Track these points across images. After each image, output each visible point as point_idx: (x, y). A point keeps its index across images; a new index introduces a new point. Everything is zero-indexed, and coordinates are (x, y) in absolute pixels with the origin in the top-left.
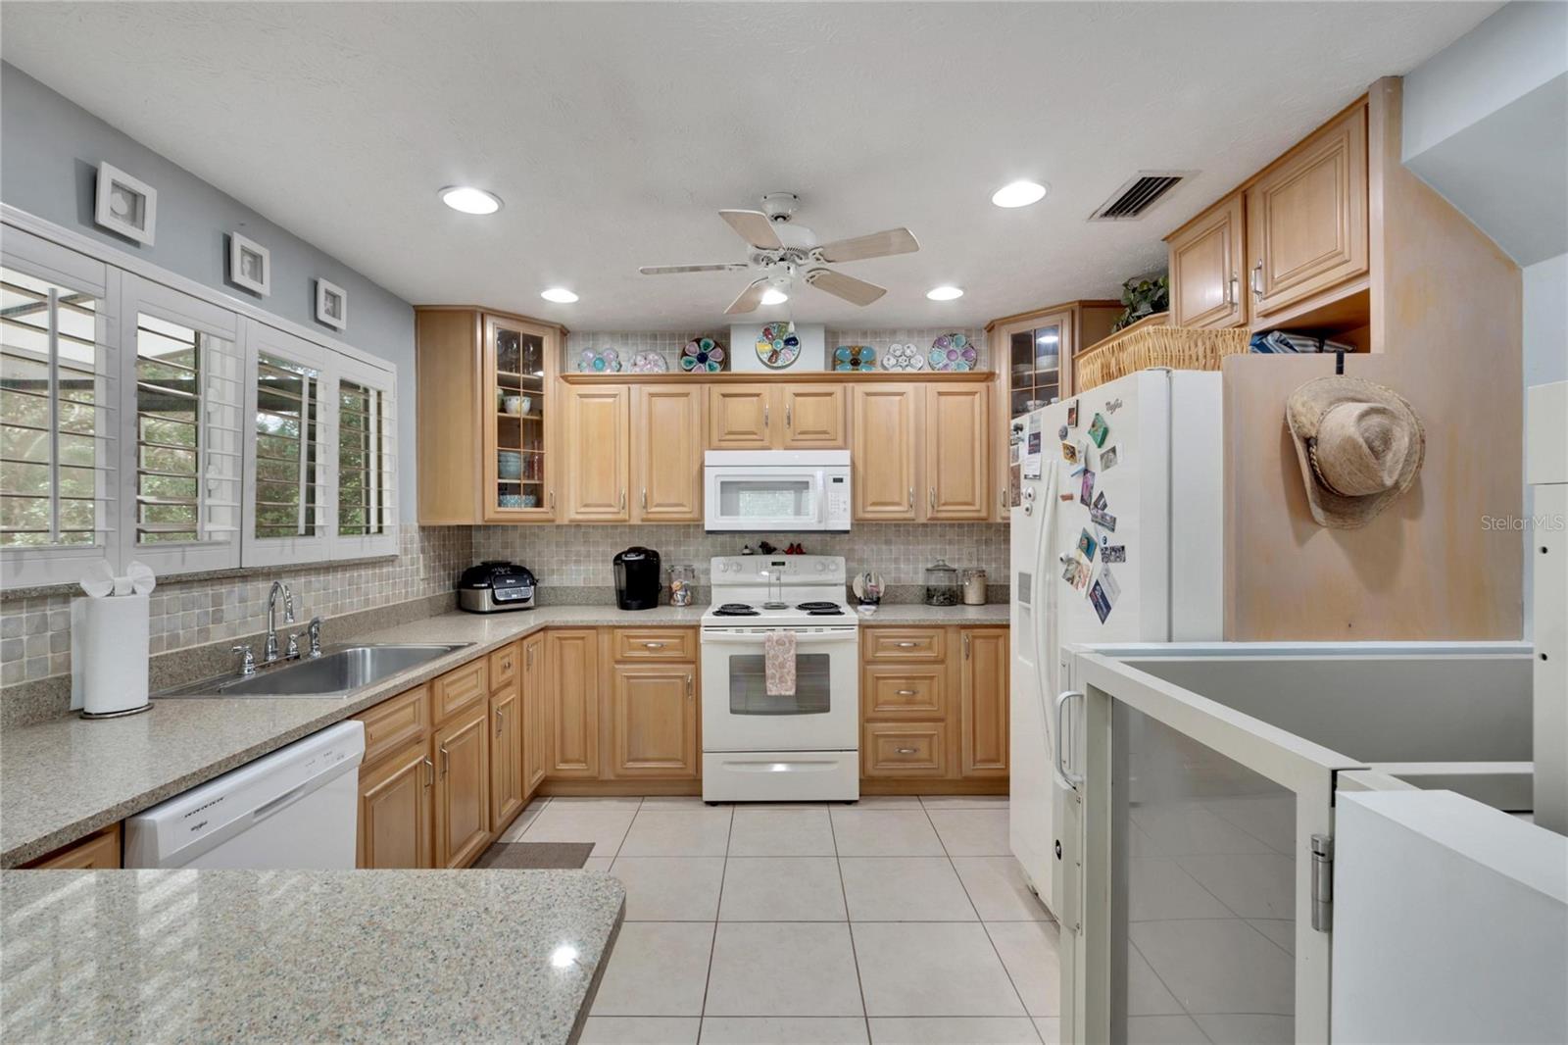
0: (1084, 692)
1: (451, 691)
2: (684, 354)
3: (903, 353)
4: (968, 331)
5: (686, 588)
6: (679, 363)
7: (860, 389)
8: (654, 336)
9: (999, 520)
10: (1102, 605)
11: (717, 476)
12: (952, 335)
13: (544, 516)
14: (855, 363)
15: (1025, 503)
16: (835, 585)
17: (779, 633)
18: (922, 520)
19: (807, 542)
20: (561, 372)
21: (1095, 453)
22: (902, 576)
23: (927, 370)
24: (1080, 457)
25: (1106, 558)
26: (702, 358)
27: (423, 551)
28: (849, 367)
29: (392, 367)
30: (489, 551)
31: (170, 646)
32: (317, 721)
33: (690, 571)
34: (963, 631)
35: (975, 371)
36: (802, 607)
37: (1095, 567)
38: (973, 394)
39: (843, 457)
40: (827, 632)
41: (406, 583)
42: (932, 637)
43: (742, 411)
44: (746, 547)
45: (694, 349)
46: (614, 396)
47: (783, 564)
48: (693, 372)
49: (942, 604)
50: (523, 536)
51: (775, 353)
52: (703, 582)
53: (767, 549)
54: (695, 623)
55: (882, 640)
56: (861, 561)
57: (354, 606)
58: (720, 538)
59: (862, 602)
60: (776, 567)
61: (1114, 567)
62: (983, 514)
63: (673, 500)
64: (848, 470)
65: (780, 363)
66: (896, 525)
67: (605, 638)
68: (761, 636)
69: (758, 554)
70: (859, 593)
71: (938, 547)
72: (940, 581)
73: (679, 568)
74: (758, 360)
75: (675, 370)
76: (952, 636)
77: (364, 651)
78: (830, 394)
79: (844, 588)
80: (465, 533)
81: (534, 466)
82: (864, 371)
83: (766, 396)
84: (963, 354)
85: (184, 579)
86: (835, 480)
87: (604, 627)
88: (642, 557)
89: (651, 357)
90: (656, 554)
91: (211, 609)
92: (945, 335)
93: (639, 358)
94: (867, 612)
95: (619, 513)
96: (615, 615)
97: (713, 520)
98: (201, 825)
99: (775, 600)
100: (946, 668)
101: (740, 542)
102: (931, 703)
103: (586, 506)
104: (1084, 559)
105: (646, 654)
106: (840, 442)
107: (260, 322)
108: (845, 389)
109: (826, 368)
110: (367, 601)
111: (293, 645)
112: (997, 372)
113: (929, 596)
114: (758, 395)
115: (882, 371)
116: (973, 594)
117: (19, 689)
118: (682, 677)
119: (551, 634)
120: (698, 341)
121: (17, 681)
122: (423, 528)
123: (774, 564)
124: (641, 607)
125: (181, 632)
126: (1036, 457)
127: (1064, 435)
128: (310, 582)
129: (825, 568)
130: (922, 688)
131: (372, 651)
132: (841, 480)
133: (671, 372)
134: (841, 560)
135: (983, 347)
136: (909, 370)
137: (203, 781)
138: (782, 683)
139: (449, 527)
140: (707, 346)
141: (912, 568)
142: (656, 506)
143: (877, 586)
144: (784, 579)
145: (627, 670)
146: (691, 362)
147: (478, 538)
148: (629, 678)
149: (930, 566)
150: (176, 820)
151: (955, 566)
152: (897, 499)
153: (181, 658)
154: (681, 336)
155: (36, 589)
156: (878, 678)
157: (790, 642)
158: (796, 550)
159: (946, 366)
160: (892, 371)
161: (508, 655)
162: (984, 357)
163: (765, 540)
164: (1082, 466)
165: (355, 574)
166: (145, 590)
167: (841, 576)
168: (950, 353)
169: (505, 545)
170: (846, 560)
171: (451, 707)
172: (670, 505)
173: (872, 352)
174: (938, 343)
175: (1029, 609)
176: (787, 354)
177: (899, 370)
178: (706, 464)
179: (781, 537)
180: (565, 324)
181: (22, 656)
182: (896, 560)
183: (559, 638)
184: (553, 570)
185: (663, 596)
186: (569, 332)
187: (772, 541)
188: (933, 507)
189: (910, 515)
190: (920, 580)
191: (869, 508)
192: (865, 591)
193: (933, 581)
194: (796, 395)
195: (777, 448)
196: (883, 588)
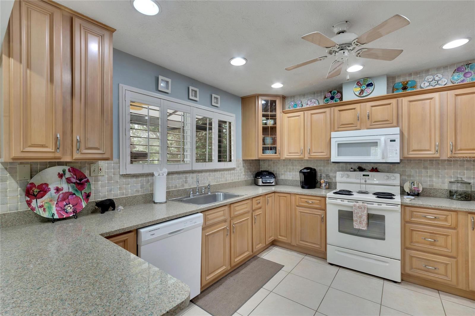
1: (237, 208)
2: (325, 98)
3: (434, 79)
5: (326, 183)
6: (323, 101)
7: (405, 100)
8: (314, 93)
11: (336, 141)
12: (468, 64)
13: (276, 157)
14: (405, 88)
16: (395, 186)
17: (360, 203)
18: (444, 157)
19: (380, 167)
20: (282, 110)
23: (450, 84)
26: (332, 98)
27: (244, 167)
28: (401, 90)
29: (234, 115)
30: (264, 167)
31: (175, 188)
32: (189, 212)
33: (328, 176)
34: (469, 215)
36: (374, 194)
39: (397, 130)
40: (384, 206)
41: (238, 175)
42: (448, 216)
43: (347, 116)
44: (352, 168)
45: (329, 95)
46: (299, 116)
47: (368, 175)
48: (328, 104)
49: (458, 199)
50: (274, 163)
51: (362, 91)
52: (334, 181)
53: (361, 169)
54: (325, 196)
55: (415, 213)
56: (409, 176)
57: (222, 181)
58: (341, 164)
59: (408, 194)
60: (365, 177)
63: (320, 151)
64: (398, 136)
65: (364, 95)
66: (430, 160)
67: (293, 197)
68: (351, 204)
69: (357, 171)
70: (407, 190)
71: (459, 171)
72: (459, 188)
73: (324, 175)
74: (354, 94)
77: (220, 194)
78: (390, 104)
79: (399, 188)
80: (258, 161)
81: (274, 141)
82: (409, 91)
83: (358, 109)
85: (178, 172)
86: (391, 141)
87: (293, 194)
88: (309, 171)
89: (313, 100)
90: (315, 170)
91: (184, 180)
92: (462, 66)
93: (309, 102)
94: (408, 200)
95: (300, 155)
96: (300, 190)
97: (334, 158)
98: (153, 234)
99: (363, 190)
100: (458, 233)
101: (349, 166)
102: (446, 247)
103: (290, 153)
105: (307, 205)
106: (395, 124)
107: (196, 108)
108: (398, 100)
109: (387, 93)
110: (226, 180)
111: (203, 191)
113: (451, 195)
114: (354, 109)
115: (420, 89)
117: (143, 195)
118: (320, 215)
119: (276, 194)
120: (331, 92)
121: (143, 193)
122: (244, 160)
123: (364, 175)
124: (309, 188)
125: (177, 185)
128: (210, 174)
129: (388, 178)
130: (441, 240)
131: (222, 194)
132: (394, 141)
133: (320, 105)
134: (398, 176)
136: (438, 86)
137: (156, 223)
138: (360, 224)
139: (252, 160)
140: (334, 93)
142: (313, 153)
143: (418, 188)
144: (368, 182)
145: (300, 209)
146: (328, 100)
147: (261, 163)
148: (301, 212)
149: (452, 180)
150: (147, 232)
151: (470, 181)
152: (428, 148)
153: (177, 191)
154: (324, 91)
155: (146, 173)
156: (412, 230)
157: (365, 208)
158: (375, 170)
159: (462, 81)
160: (426, 89)
161: (259, 199)
163: (360, 166)
165: (223, 173)
166: (165, 175)
167: (397, 182)
168: (466, 74)
169: (269, 166)
170: (401, 176)
171: (237, 213)
172: (318, 153)
173: (414, 82)
174: (457, 70)
176: (368, 90)
177: (431, 87)
178: (331, 137)
179: (368, 165)
180: (284, 95)
181: (144, 188)
183: (279, 196)
184: (282, 174)
185: (318, 185)
186: (286, 97)
187: (364, 166)
188: (452, 151)
189: (437, 155)
190: (446, 186)
191: (411, 153)
192: (411, 190)
193: (454, 188)
194: (372, 106)
195: (364, 129)
196: (421, 189)
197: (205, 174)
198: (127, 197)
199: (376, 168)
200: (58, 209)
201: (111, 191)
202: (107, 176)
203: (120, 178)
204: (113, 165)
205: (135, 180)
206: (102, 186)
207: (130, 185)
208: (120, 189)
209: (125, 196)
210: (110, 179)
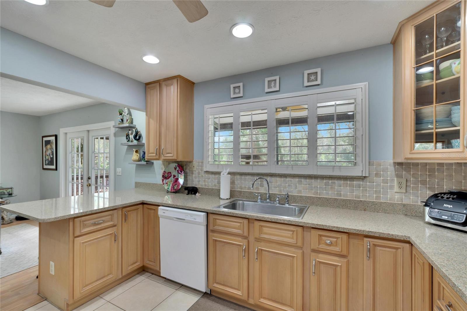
31: (248, 189)
91: (260, 183)
98: (164, 213)
107: (275, 99)
111: (277, 199)
122: (398, 164)
150: (161, 209)
161: (335, 238)
197: (292, 180)
198: (207, 188)
200: (172, 186)
201: (199, 181)
202: (197, 171)
203: (204, 173)
204: (200, 164)
205: (214, 176)
206: (195, 178)
207: (210, 180)
208: (204, 181)
209: (207, 187)
210: (199, 173)
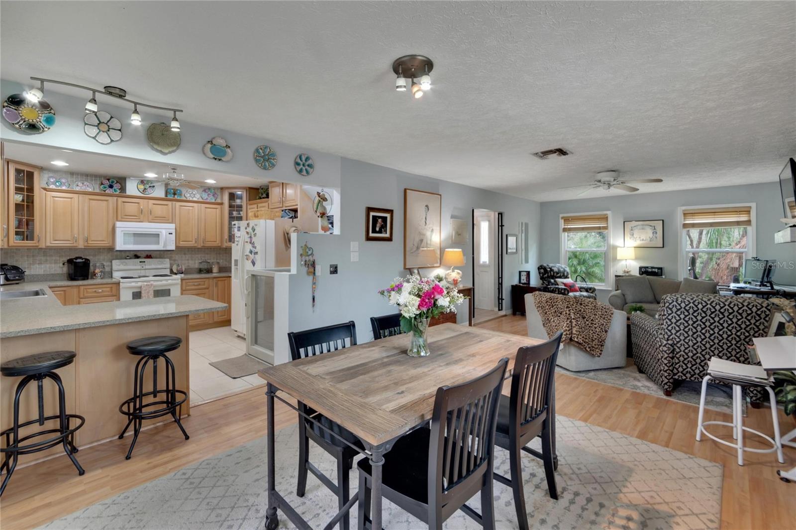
0: (250, 276)
2: (102, 184)
3: (192, 193)
4: (215, 188)
5: (101, 272)
6: (100, 187)
7: (176, 204)
8: (87, 176)
9: (224, 247)
10: (254, 263)
11: (122, 231)
12: (209, 189)
13: (34, 245)
14: (175, 194)
15: (236, 243)
16: (165, 268)
17: (147, 283)
18: (199, 247)
19: (153, 254)
20: (43, 186)
21: (253, 234)
22: (190, 265)
23: (201, 200)
24: (249, 234)
25: (254, 254)
26: (111, 187)
28: (173, 196)
33: (101, 265)
34: (215, 279)
35: (217, 201)
36: (155, 276)
37: (252, 256)
38: (216, 208)
39: (173, 226)
40: (170, 282)
42: (204, 282)
43: (131, 208)
44: (128, 256)
45: (107, 183)
46: (71, 198)
47: (144, 262)
48: (106, 191)
49: (205, 273)
51: (145, 189)
52: (109, 269)
53: (137, 257)
54: (117, 282)
55: (188, 283)
56: (175, 260)
59: (178, 273)
60: (141, 263)
61: (256, 256)
62: (220, 245)
63: (100, 239)
64: (174, 230)
65: (147, 193)
67: (75, 290)
69: (133, 259)
70: (175, 271)
71: (204, 255)
72: (204, 266)
73: (97, 264)
74: (137, 190)
75: (97, 191)
76: (211, 280)
78: (167, 205)
79: (169, 270)
82: (178, 197)
83: (141, 204)
84: (213, 196)
86: (170, 234)
87: (75, 286)
88: (84, 260)
89: (85, 183)
90: (88, 260)
92: (207, 189)
93: (79, 183)
94: (183, 275)
95: (73, 243)
97: (119, 246)
100: (209, 290)
101: (126, 254)
103: (58, 240)
104: (250, 255)
105: (95, 294)
106: (170, 221)
108: (172, 203)
109: (165, 196)
112: (224, 202)
113: (200, 271)
114: (138, 203)
115: (184, 199)
116: (215, 269)
120: (108, 180)
123: (140, 262)
126: (239, 232)
127: (246, 229)
129: (162, 263)
132: (172, 234)
133: (95, 191)
134: (168, 260)
135: (219, 194)
136: (195, 199)
140: (113, 182)
141: (195, 263)
142: (92, 241)
143: (182, 268)
144: (147, 267)
145: (86, 301)
146: (105, 187)
149: (200, 261)
151: (209, 261)
152: (191, 240)
154: (100, 177)
158: (149, 257)
159: (207, 198)
160: (188, 199)
162: (219, 197)
163: (135, 254)
164: (250, 236)
167: (168, 266)
168: (208, 194)
170: (170, 260)
172: (99, 241)
173: (180, 191)
174: (205, 191)
175: (237, 268)
176: (149, 190)
177: (191, 199)
178: (116, 226)
179: (143, 252)
182: (188, 260)
185: (91, 275)
187: (139, 254)
188: (203, 242)
189: (196, 245)
190: (197, 266)
191: (181, 243)
192: (177, 270)
193: (201, 267)
194: (154, 204)
195: (146, 222)
196: (184, 269)
199: (150, 256)
